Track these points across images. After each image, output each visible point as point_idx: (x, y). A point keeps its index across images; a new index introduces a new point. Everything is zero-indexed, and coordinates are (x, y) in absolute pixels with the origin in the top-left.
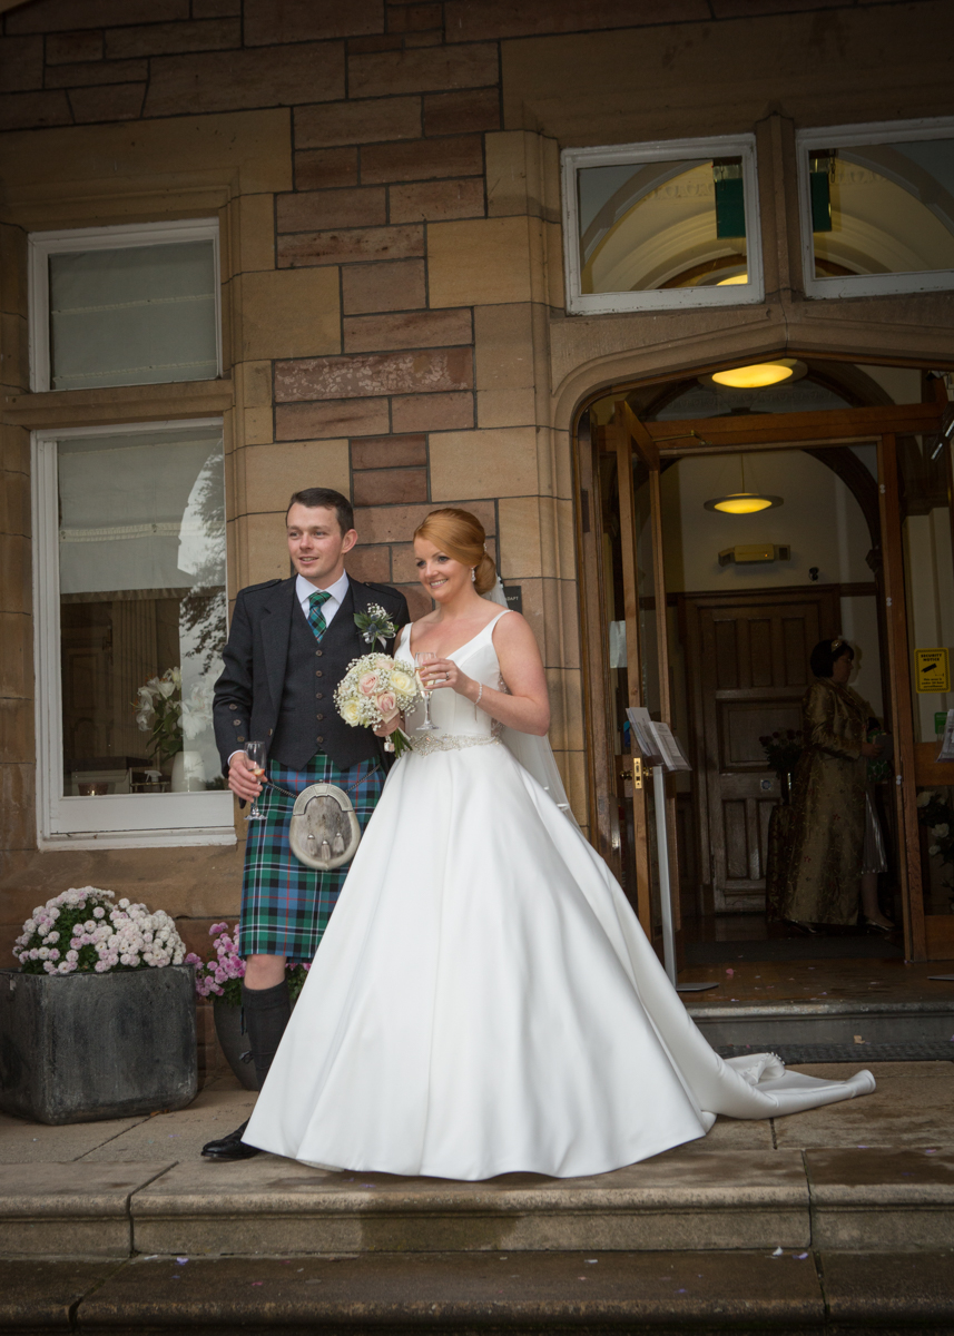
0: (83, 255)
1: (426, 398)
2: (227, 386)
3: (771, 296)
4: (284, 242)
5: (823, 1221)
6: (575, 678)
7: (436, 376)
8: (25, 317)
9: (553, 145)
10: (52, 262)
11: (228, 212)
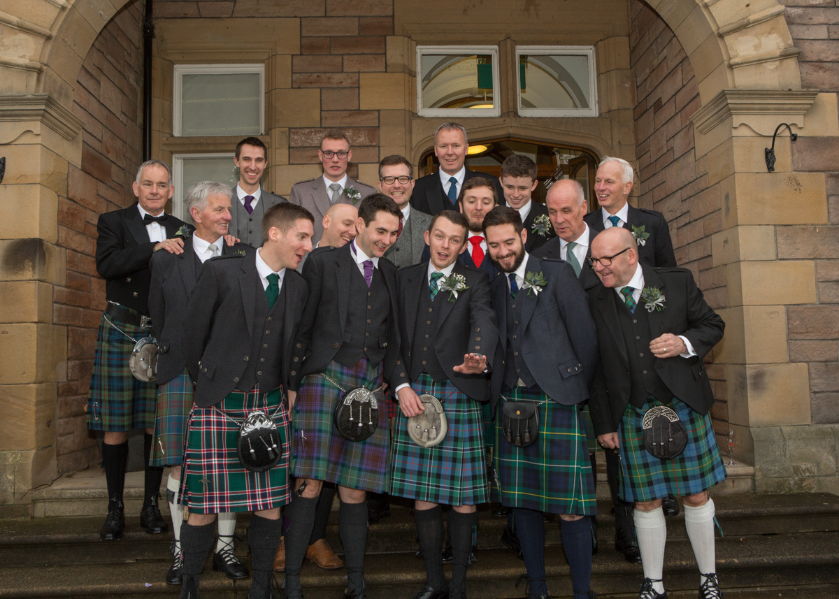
0: (197, 75)
1: (357, 148)
3: (504, 114)
4: (295, 77)
7: (362, 139)
8: (172, 102)
9: (414, 43)
10: (185, 78)
11: (270, 62)
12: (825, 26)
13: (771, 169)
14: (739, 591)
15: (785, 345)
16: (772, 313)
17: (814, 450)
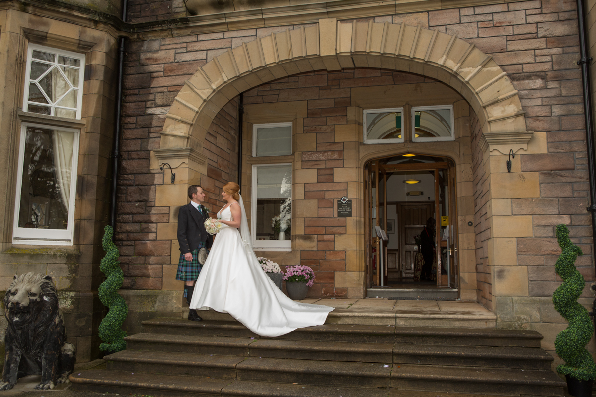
0: (264, 129)
1: (333, 161)
2: (293, 157)
3: (406, 141)
4: (305, 128)
5: (398, 320)
6: (362, 219)
7: (336, 156)
8: (252, 141)
9: (361, 109)
10: (258, 130)
11: (294, 121)
12: (540, 99)
13: (509, 171)
14: (464, 367)
15: (515, 257)
16: (509, 241)
17: (528, 309)
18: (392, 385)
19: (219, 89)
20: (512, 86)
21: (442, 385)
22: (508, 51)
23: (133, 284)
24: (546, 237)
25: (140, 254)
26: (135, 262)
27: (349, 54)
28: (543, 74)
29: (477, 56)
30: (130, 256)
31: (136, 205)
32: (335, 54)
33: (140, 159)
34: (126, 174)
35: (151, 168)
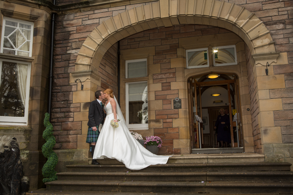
0: (131, 63)
1: (170, 78)
2: (148, 77)
3: (210, 66)
4: (154, 61)
5: (209, 160)
6: (188, 110)
7: (171, 76)
8: (125, 70)
9: (185, 50)
10: (128, 64)
11: (148, 58)
12: (283, 34)
13: (267, 75)
15: (273, 122)
16: (269, 113)
17: (283, 150)
18: (206, 191)
19: (106, 38)
20: (266, 29)
21: (235, 190)
22: (263, 10)
23: (61, 146)
24: (290, 110)
25: (65, 130)
26: (62, 134)
27: (176, 16)
28: (283, 21)
29: (246, 13)
30: (59, 131)
31: (62, 103)
32: (168, 16)
33: (64, 78)
34: (57, 86)
35: (70, 82)
